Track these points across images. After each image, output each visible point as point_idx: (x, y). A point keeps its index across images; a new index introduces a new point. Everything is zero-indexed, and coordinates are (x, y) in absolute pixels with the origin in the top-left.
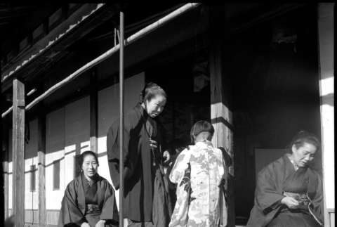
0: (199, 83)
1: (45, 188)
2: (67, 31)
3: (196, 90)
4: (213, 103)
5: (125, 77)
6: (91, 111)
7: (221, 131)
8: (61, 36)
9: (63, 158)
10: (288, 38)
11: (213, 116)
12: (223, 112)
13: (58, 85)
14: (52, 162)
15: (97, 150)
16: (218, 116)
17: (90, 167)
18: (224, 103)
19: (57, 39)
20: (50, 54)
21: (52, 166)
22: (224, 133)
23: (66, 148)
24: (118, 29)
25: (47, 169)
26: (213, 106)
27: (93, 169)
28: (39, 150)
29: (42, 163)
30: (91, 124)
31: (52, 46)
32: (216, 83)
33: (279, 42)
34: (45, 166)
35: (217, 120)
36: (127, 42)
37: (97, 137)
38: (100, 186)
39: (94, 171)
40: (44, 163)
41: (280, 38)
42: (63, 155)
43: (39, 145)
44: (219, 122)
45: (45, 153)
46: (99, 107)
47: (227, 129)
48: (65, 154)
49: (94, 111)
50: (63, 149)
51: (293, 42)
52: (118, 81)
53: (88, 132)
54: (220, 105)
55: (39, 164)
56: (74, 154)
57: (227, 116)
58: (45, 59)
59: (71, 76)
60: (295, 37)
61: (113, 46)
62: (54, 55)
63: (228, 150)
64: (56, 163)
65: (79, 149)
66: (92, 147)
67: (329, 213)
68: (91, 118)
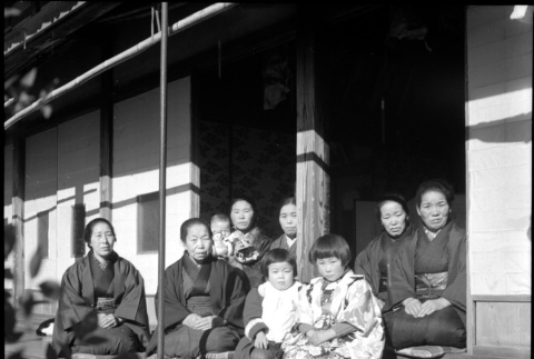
0: (273, 96)
1: (23, 255)
2: (74, 8)
3: (266, 107)
4: (301, 131)
6: (102, 135)
7: (313, 174)
8: (62, 15)
9: (55, 208)
10: (415, 32)
11: (300, 151)
12: (316, 145)
14: (35, 213)
15: (111, 197)
16: (308, 151)
17: (103, 240)
18: (318, 131)
19: (55, 20)
20: (43, 42)
21: (36, 221)
22: (316, 177)
23: (59, 192)
24: (157, 8)
25: (26, 224)
26: (300, 135)
27: (107, 243)
28: (15, 195)
29: (20, 215)
30: (102, 156)
31: (47, 30)
32: (306, 99)
33: (400, 37)
34: (23, 221)
35: (306, 157)
37: (111, 176)
38: (119, 270)
39: (109, 247)
40: (23, 215)
41: (401, 31)
42: (54, 204)
43: (14, 186)
44: (309, 159)
45: (24, 200)
46: (115, 128)
47: (321, 171)
48: (58, 202)
49: (107, 135)
50: (55, 193)
53: (96, 168)
54: (312, 133)
55: (15, 217)
56: (73, 202)
57: (321, 152)
58: (33, 51)
59: (78, 80)
60: (425, 30)
62: (48, 44)
63: (321, 204)
64: (43, 216)
65: (80, 195)
66: (103, 192)
67: (475, 302)
68: (102, 146)
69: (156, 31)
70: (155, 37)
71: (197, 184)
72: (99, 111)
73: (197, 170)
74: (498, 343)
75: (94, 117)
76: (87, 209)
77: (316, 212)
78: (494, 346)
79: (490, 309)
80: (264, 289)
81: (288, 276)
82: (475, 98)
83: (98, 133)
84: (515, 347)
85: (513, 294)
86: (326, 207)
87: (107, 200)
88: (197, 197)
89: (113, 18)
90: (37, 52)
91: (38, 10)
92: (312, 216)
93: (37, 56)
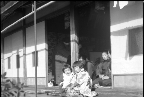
0: (67, 25)
1: (4, 68)
2: (13, 5)
4: (71, 34)
5: (37, 23)
6: (23, 36)
8: (10, 7)
9: (12, 56)
10: (101, 8)
11: (71, 39)
12: (75, 38)
13: (10, 26)
14: (7, 57)
15: (26, 52)
18: (76, 34)
19: (9, 8)
20: (6, 13)
21: (7, 59)
22: (75, 46)
24: (34, 4)
25: (5, 60)
30: (23, 42)
31: (7, 10)
32: (73, 26)
33: (98, 9)
35: (73, 41)
36: (37, 10)
37: (26, 47)
40: (4, 58)
42: (12, 55)
45: (4, 54)
46: (26, 35)
47: (77, 44)
48: (13, 54)
49: (24, 36)
50: (12, 52)
51: (103, 10)
52: (34, 24)
53: (22, 45)
54: (74, 35)
56: (16, 54)
57: (77, 39)
58: (4, 16)
59: (15, 23)
60: (104, 7)
61: (32, 11)
62: (7, 14)
63: (77, 53)
64: (9, 58)
65: (18, 52)
66: (24, 51)
67: (113, 76)
68: (23, 39)
69: (33, 10)
70: (33, 12)
71: (47, 48)
72: (22, 30)
73: (47, 45)
74: (119, 86)
75: (21, 32)
76: (20, 56)
77: (76, 55)
78: (118, 87)
79: (117, 78)
80: (64, 75)
81: (70, 71)
82: (112, 25)
83: (22, 36)
84: (123, 87)
85: (122, 73)
86: (78, 53)
87: (25, 53)
88: (47, 52)
89: (25, 6)
90: (5, 16)
91: (5, 5)
92: (75, 56)
93: (6, 16)
